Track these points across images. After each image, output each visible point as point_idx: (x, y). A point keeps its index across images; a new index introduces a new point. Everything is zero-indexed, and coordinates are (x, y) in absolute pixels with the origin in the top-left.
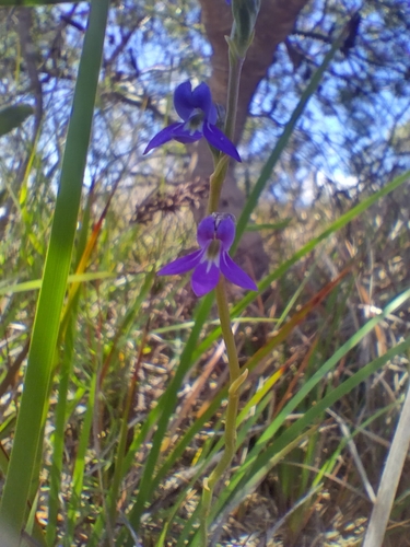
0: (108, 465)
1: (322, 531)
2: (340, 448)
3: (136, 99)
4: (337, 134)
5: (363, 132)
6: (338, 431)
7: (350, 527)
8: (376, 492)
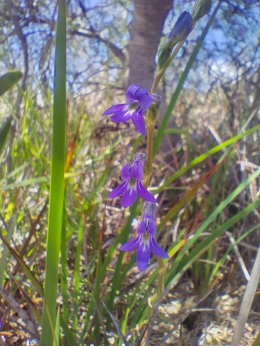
0: (92, 271)
1: (219, 295)
2: (228, 251)
3: (85, 32)
4: (222, 44)
5: (240, 38)
6: (227, 240)
7: (236, 292)
8: (250, 274)
